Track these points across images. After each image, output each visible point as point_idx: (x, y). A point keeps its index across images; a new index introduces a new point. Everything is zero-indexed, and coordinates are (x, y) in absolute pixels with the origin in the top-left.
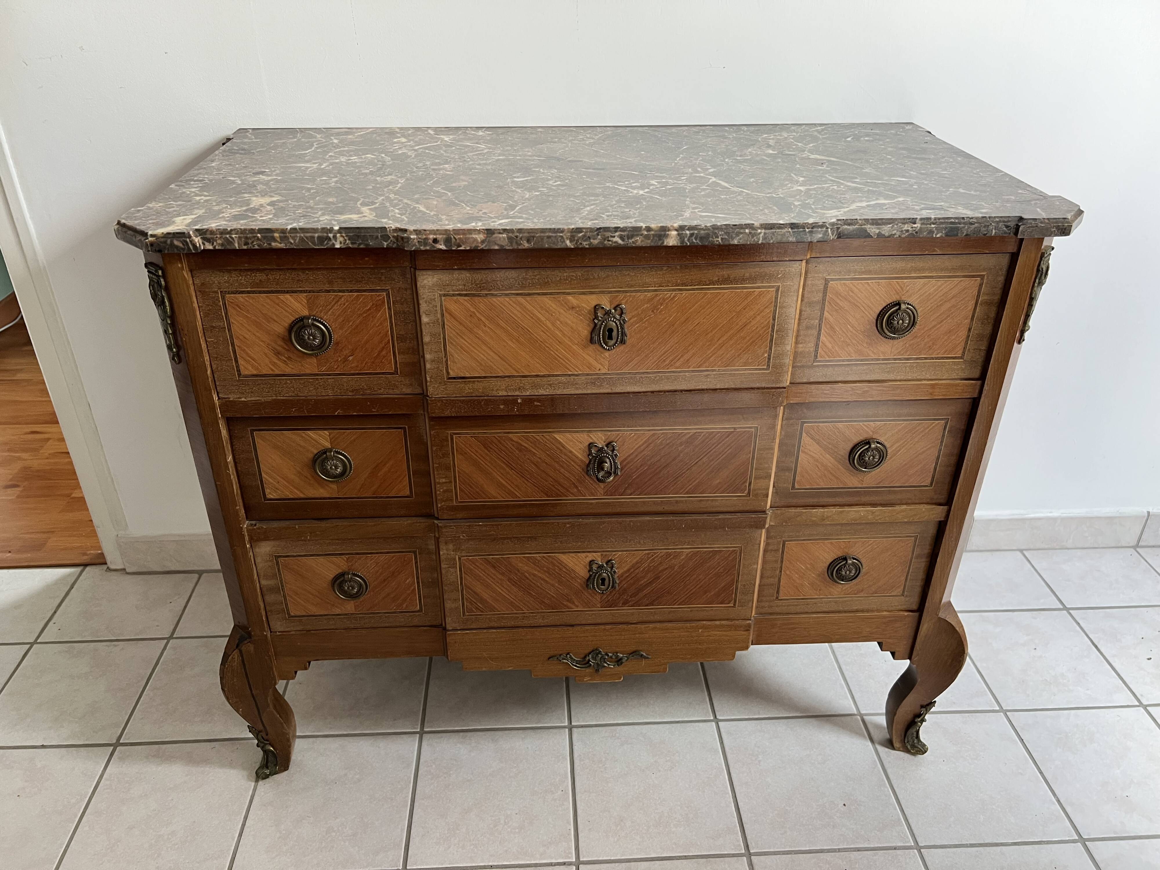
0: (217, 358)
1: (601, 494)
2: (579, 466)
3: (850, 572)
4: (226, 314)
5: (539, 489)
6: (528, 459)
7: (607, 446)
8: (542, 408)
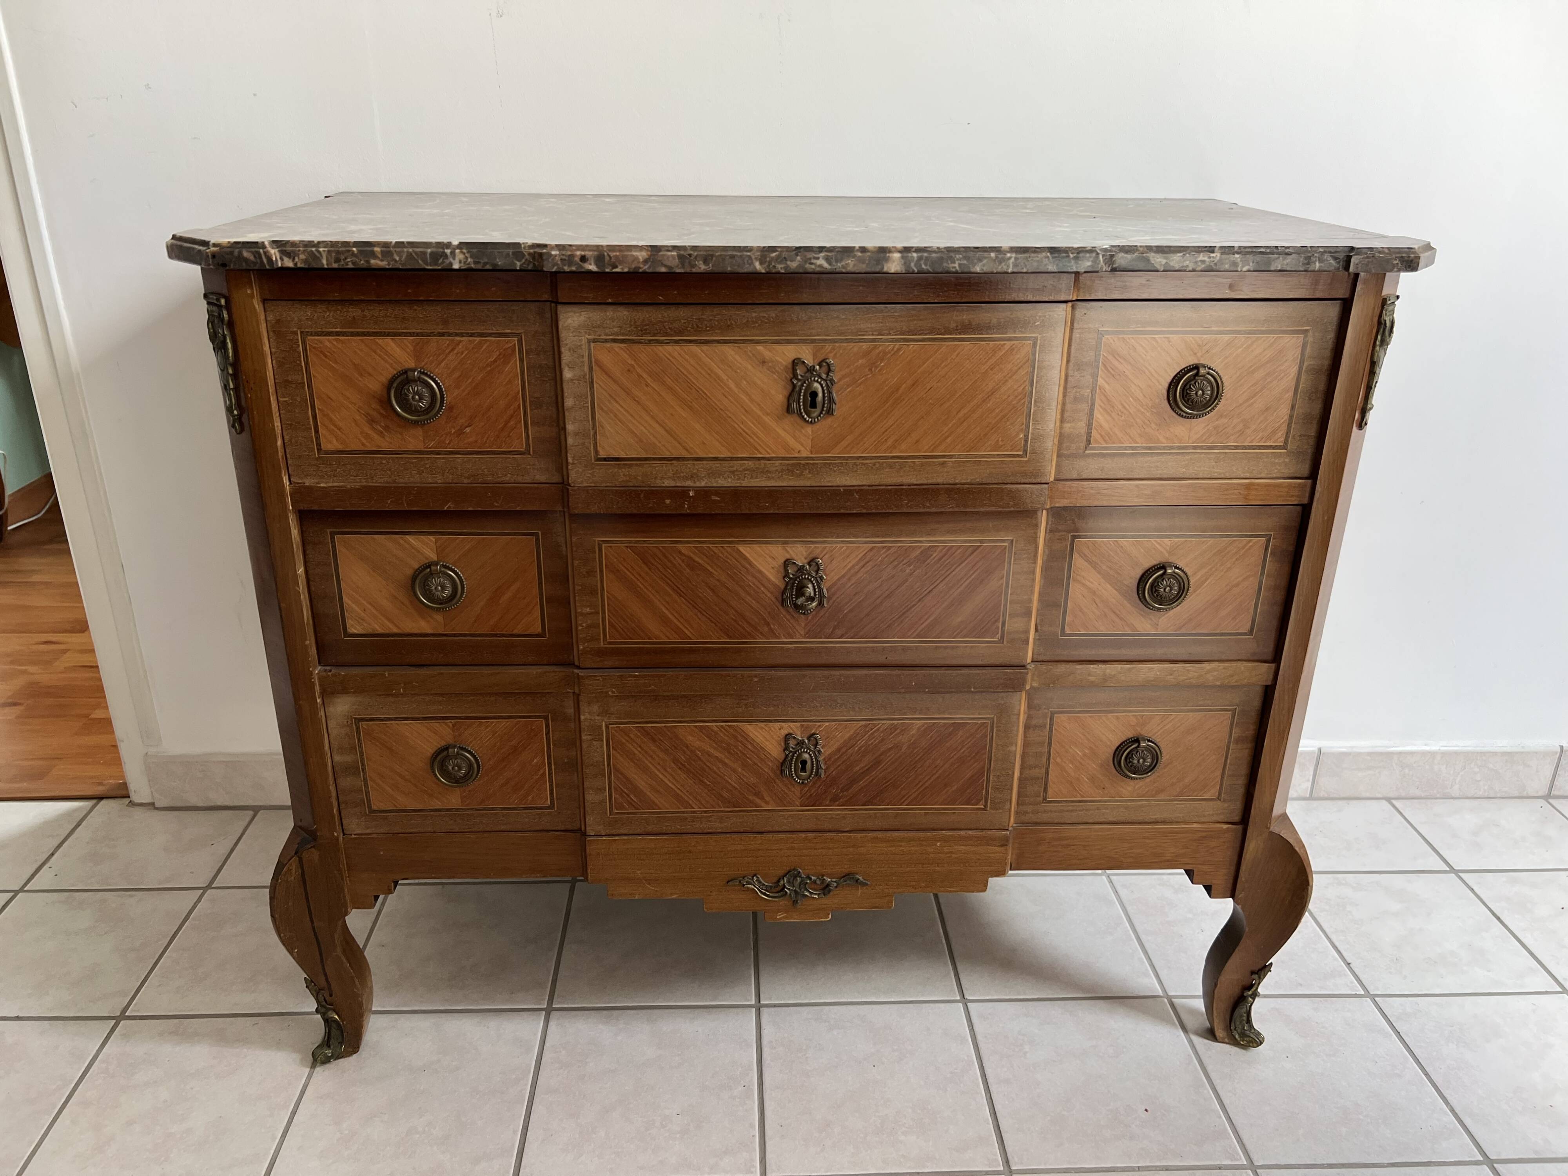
0: (291, 425)
1: (801, 635)
2: (772, 593)
3: (1144, 761)
4: (307, 364)
5: (716, 626)
6: (703, 581)
7: (809, 564)
8: (723, 505)
